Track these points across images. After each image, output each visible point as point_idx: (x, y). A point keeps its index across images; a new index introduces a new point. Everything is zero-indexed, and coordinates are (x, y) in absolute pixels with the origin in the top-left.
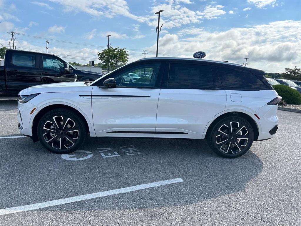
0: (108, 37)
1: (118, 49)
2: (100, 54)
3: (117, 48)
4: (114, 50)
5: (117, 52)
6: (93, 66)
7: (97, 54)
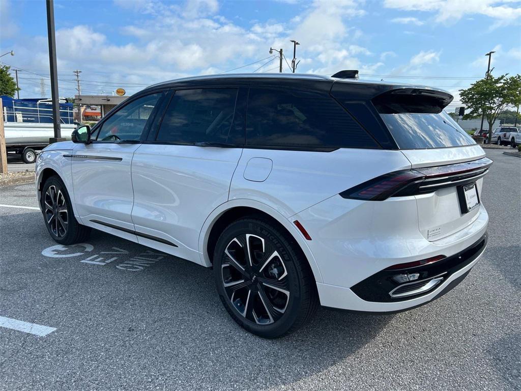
0: (489, 56)
1: (505, 78)
2: (465, 91)
3: (503, 77)
4: (497, 81)
5: (504, 83)
6: (461, 117)
7: (460, 92)
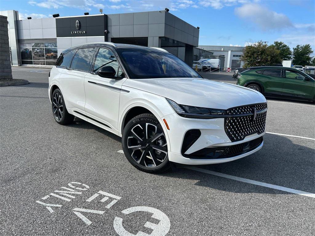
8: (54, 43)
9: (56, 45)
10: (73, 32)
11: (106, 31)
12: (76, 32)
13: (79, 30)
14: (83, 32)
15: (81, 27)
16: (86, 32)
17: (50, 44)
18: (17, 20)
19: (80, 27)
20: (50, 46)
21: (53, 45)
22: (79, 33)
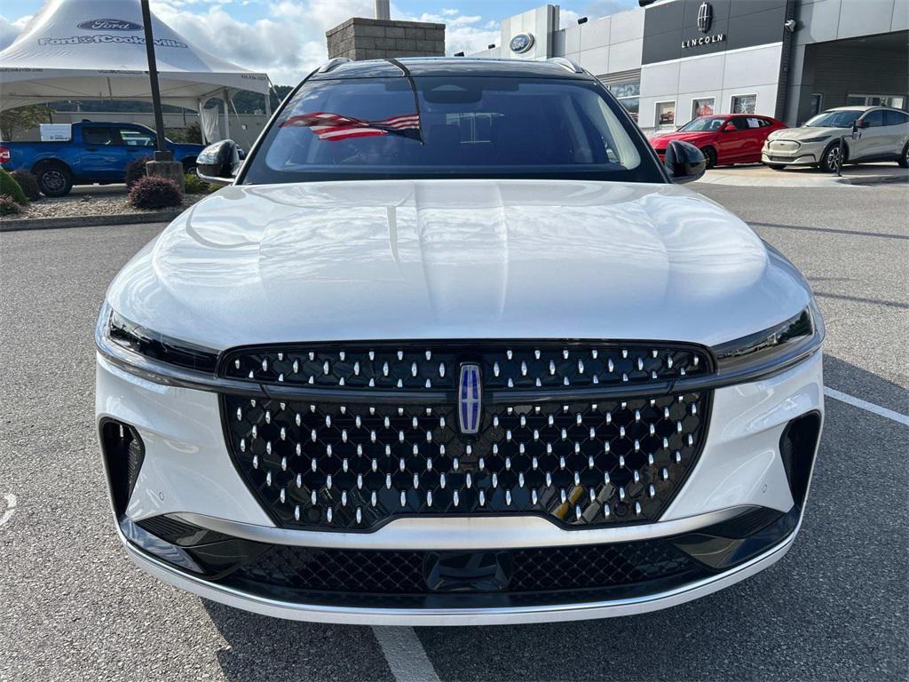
8: (633, 84)
9: (638, 88)
10: (686, 44)
11: (790, 23)
12: (694, 43)
13: (706, 32)
14: (716, 38)
15: (713, 24)
16: (724, 37)
17: (624, 86)
18: (554, 32)
19: (709, 24)
20: (621, 95)
21: (631, 89)
22: (704, 43)
